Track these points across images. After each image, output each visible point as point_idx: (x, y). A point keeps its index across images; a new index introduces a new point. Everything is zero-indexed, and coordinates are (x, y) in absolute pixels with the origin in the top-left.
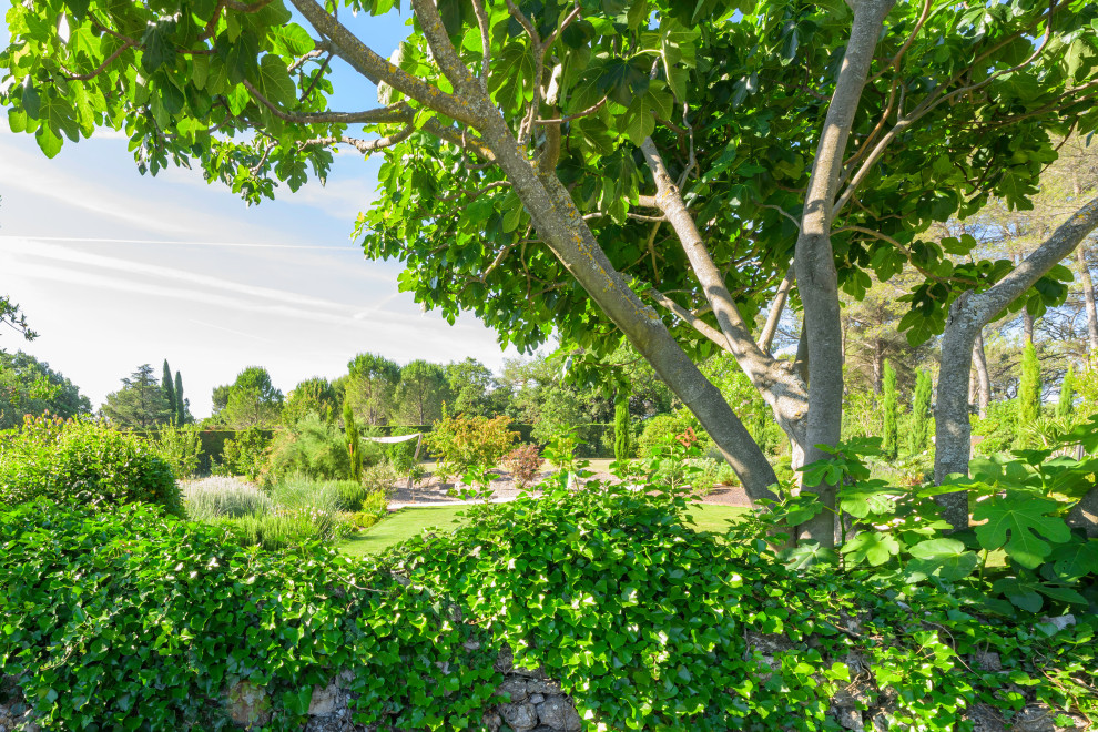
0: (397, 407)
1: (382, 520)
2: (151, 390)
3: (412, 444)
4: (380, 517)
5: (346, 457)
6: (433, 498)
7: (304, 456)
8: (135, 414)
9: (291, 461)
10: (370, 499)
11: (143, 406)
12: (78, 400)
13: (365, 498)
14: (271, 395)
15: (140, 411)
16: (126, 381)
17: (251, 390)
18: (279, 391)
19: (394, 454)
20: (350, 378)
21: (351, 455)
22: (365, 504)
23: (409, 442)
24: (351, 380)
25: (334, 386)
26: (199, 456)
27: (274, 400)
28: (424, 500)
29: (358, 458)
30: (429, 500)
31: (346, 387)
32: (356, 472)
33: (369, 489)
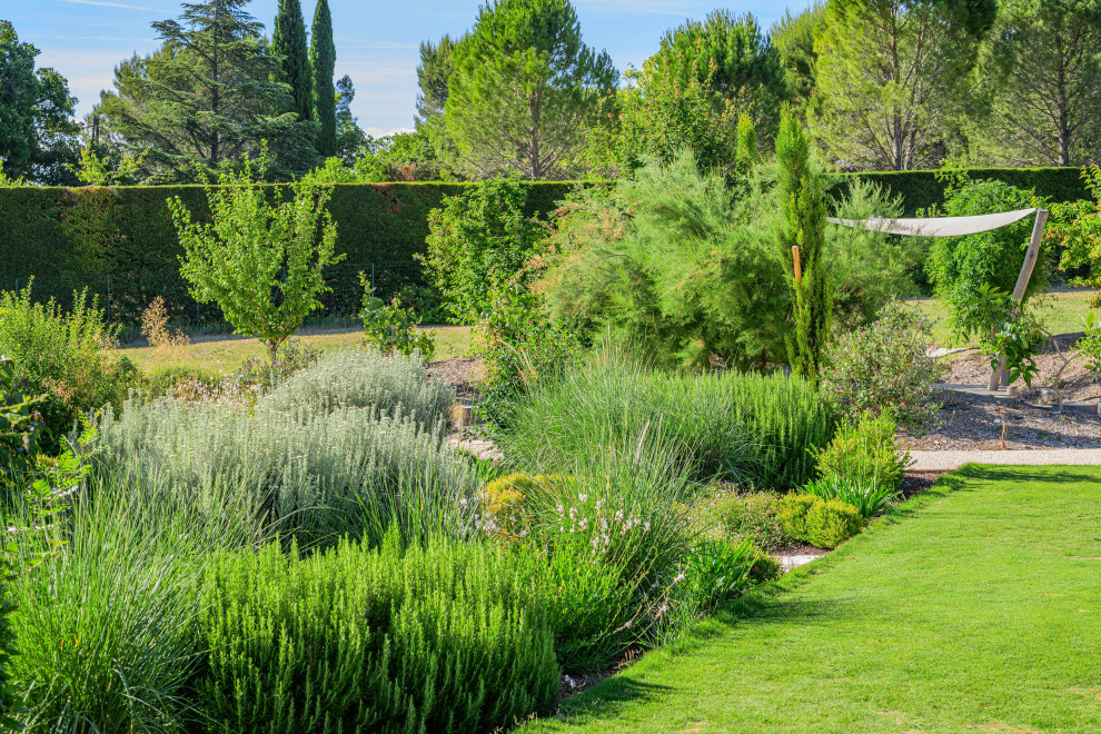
0: (980, 109)
1: (877, 523)
2: (239, 54)
3: (1011, 238)
4: (869, 513)
5: (781, 287)
6: (1071, 430)
7: (644, 283)
8: (192, 126)
9: (603, 299)
10: (841, 442)
11: (215, 102)
12: (30, 85)
13: (828, 436)
14: (578, 74)
15: (206, 117)
16: (168, 28)
17: (517, 57)
18: (605, 58)
19: (954, 272)
20: (831, 17)
21: (798, 282)
22: (824, 460)
23: (1003, 234)
24: (836, 26)
25: (781, 45)
26: (328, 273)
27: (589, 87)
28: (1043, 439)
29: (818, 293)
30: (1058, 441)
31: (818, 46)
32: (814, 337)
33: (846, 402)
